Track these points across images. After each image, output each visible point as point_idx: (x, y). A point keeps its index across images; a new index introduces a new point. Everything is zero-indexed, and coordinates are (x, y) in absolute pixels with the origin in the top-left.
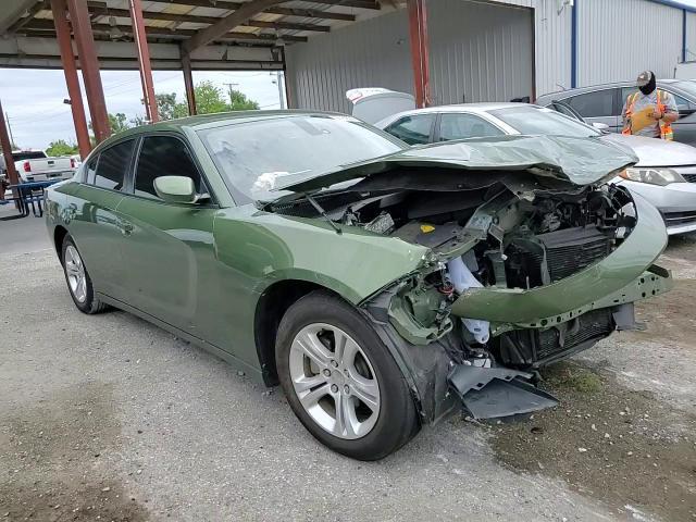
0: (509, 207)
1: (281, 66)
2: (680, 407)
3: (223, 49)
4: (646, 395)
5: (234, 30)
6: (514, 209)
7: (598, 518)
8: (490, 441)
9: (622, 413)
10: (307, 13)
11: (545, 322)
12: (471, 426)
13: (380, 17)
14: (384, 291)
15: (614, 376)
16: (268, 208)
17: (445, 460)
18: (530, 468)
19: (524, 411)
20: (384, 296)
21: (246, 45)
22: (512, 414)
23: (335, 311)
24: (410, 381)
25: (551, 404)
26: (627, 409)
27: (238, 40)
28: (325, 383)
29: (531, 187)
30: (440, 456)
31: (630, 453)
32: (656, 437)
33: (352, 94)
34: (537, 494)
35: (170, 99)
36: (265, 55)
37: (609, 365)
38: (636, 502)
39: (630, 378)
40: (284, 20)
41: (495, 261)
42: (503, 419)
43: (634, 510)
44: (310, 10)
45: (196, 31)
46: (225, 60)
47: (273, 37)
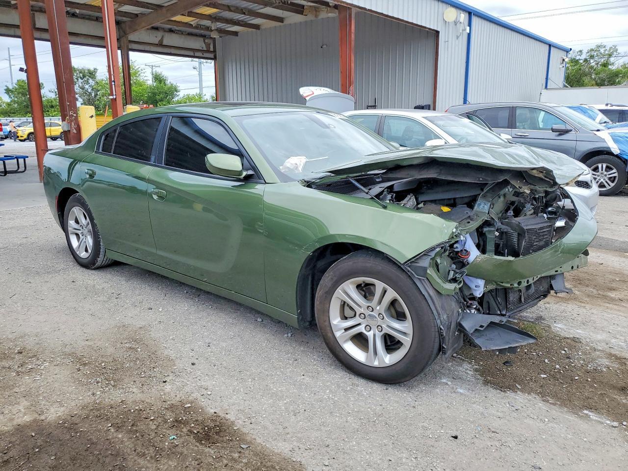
0: (499, 197)
1: (212, 56)
2: (600, 348)
3: (159, 34)
4: (574, 340)
5: (173, 19)
6: (502, 199)
7: (568, 419)
8: (476, 370)
9: (563, 352)
10: (242, 11)
11: (519, 283)
12: (459, 360)
13: (306, 22)
14: (426, 253)
15: (549, 327)
16: (309, 184)
17: (449, 383)
18: (512, 388)
19: (514, 345)
20: (425, 257)
21: (181, 33)
22: (507, 347)
23: (380, 268)
24: (439, 321)
25: (532, 341)
26: (566, 349)
27: (175, 28)
28: (359, 324)
29: (527, 183)
30: (444, 381)
31: (577, 378)
32: (590, 367)
33: (304, 91)
34: (522, 405)
35: (92, 74)
36: (198, 44)
37: (544, 319)
38: (590, 408)
39: (560, 328)
40: (221, 15)
41: (489, 236)
42: (500, 351)
43: (590, 413)
44: (245, 8)
45: (137, 15)
46: (161, 44)
47: (208, 28)
